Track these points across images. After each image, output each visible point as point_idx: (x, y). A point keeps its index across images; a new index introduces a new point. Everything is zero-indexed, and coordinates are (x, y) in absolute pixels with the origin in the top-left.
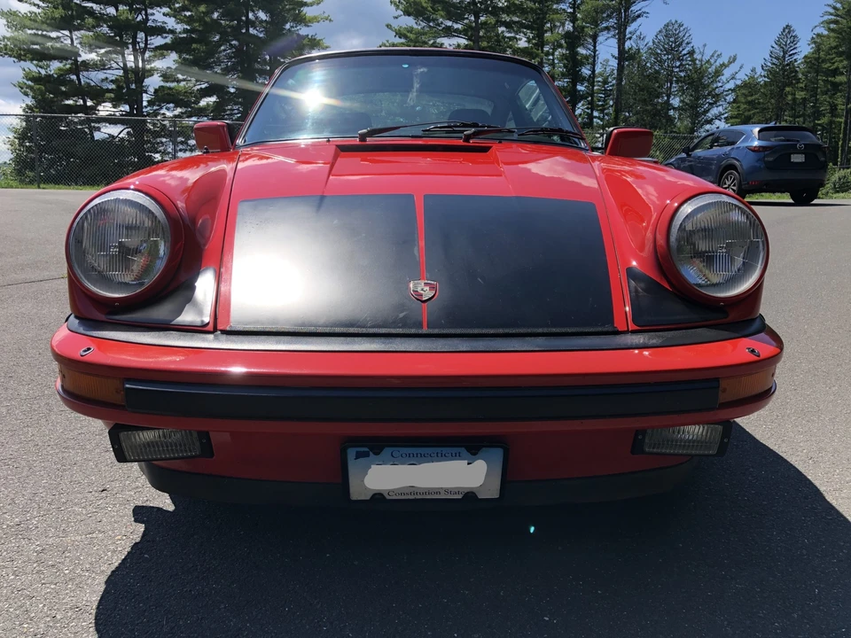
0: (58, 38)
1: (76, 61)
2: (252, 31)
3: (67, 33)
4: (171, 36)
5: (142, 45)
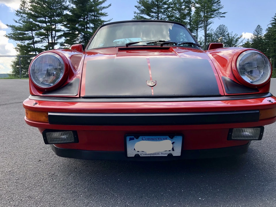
0: (28, 33)
1: (33, 40)
2: (88, 30)
3: (31, 32)
4: (63, 32)
5: (54, 35)
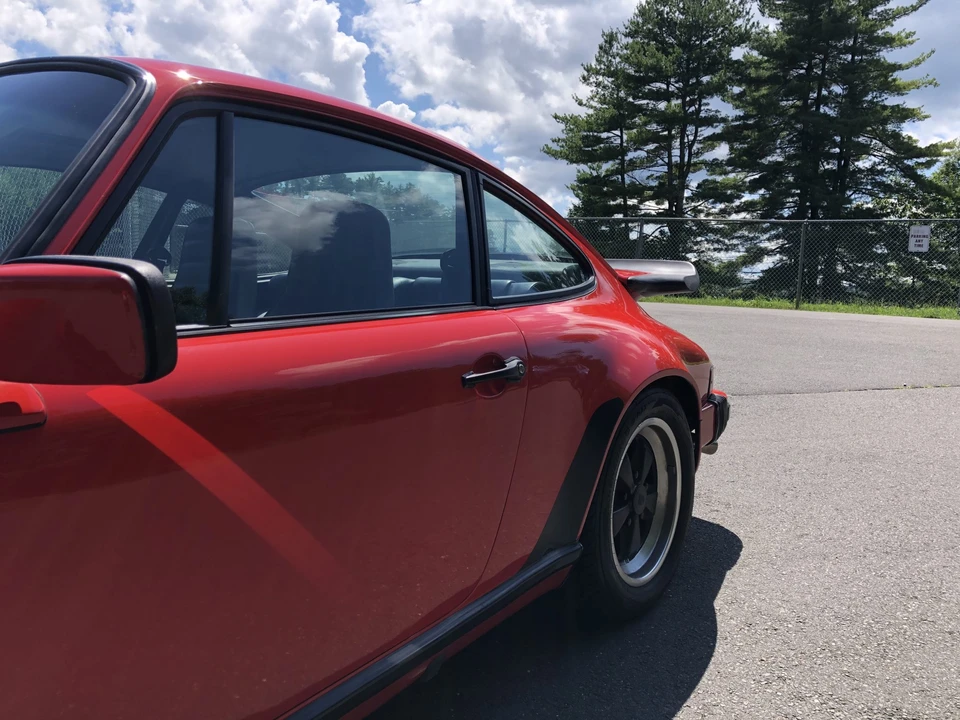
0: (608, 138)
1: (623, 160)
2: (823, 109)
3: (618, 132)
4: (722, 125)
5: (691, 138)
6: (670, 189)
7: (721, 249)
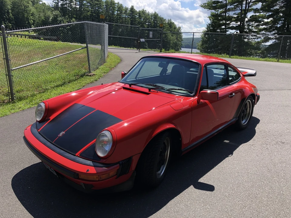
1: (226, 9)
6: (241, 18)
7: (256, 38)
